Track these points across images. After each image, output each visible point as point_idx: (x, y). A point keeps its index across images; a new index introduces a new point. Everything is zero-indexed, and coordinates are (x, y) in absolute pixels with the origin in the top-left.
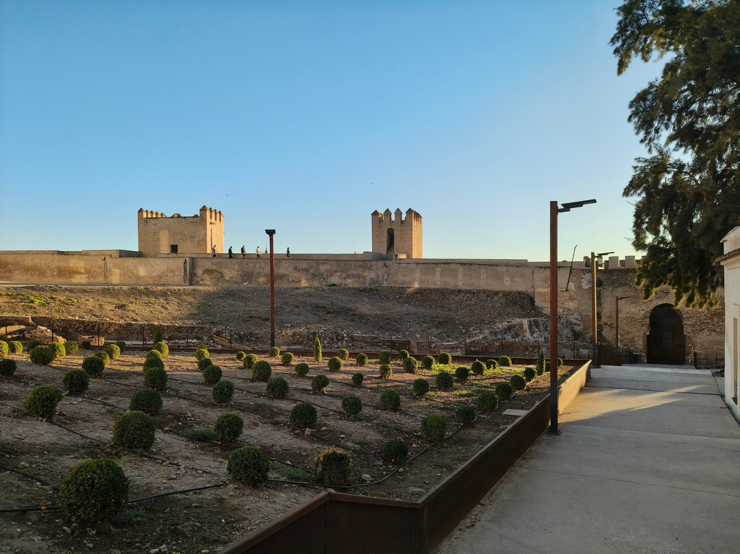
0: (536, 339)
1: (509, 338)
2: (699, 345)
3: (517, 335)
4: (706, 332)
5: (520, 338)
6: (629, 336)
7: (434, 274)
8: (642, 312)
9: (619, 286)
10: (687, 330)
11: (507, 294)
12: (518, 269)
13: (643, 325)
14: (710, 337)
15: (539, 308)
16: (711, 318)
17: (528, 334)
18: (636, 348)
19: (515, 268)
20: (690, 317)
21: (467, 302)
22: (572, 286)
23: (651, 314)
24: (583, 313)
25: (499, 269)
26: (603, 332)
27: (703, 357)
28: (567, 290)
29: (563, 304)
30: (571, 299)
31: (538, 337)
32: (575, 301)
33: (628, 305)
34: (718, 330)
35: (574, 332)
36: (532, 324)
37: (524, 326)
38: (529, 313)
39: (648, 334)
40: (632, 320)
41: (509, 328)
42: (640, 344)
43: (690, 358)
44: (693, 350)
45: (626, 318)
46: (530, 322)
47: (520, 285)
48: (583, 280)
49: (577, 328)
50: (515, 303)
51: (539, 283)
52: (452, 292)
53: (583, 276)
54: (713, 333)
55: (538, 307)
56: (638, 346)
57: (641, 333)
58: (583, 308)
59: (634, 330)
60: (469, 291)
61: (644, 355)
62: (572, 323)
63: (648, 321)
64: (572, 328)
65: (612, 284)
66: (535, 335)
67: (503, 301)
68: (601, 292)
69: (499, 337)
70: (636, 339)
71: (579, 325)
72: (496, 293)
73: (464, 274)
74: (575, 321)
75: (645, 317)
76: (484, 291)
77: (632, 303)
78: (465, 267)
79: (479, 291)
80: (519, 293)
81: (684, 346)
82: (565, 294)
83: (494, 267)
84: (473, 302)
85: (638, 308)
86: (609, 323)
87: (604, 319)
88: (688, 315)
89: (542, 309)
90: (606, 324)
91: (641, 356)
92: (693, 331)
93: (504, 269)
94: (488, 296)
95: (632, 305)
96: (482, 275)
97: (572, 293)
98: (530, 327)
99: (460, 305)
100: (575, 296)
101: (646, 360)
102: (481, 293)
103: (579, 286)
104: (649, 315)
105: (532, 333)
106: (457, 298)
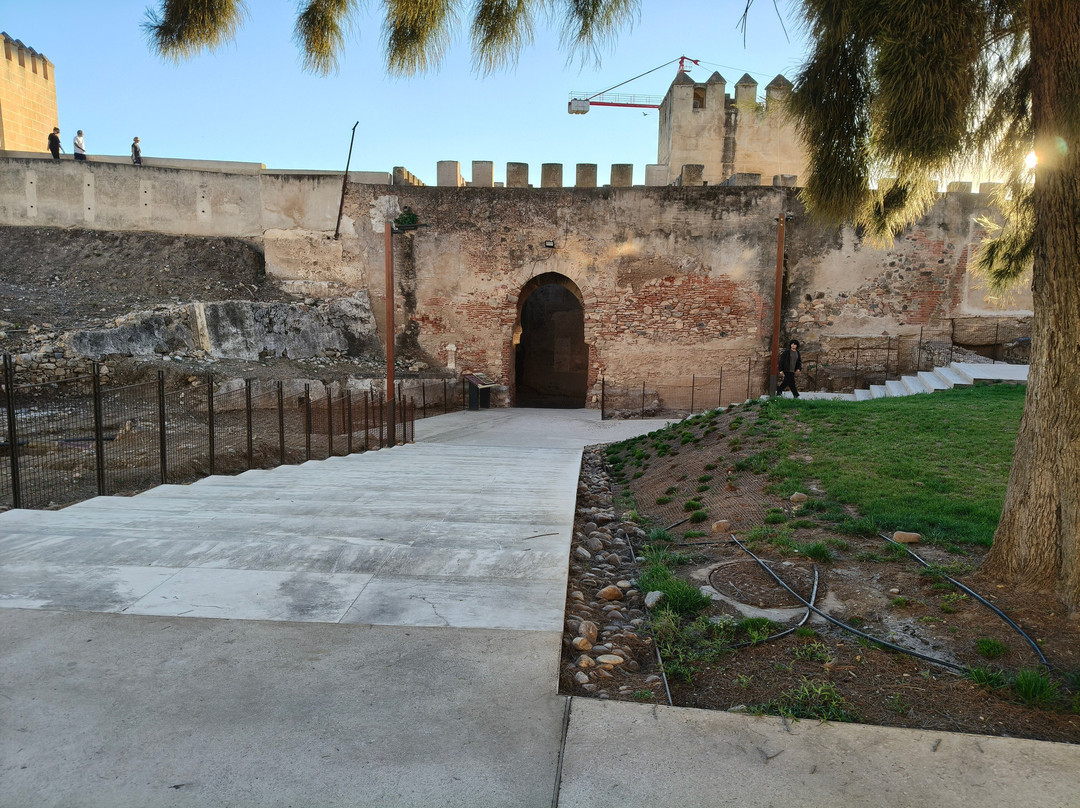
0: (232, 356)
1: (145, 352)
2: (612, 366)
3: (174, 344)
4: (627, 337)
5: (180, 354)
6: (475, 348)
7: (19, 188)
8: (502, 293)
9: (453, 228)
10: (590, 333)
11: (194, 243)
12: (230, 181)
13: (503, 322)
14: (633, 347)
15: (273, 279)
16: (639, 307)
17: (207, 342)
18: (488, 374)
19: (222, 180)
20: (598, 304)
21: (88, 262)
22: (348, 225)
23: (520, 296)
24: (374, 292)
25: (185, 179)
26: (420, 339)
27: (619, 391)
28: (337, 236)
29: (328, 269)
30: (347, 257)
31: (237, 350)
32: (356, 264)
33: (473, 274)
34: (650, 332)
35: (349, 336)
36: (221, 313)
37: (199, 321)
38: (240, 289)
39: (517, 341)
40: (479, 311)
41: (148, 326)
42: (497, 364)
43: (594, 394)
44: (600, 376)
45: (469, 306)
46: (214, 309)
47: (233, 224)
48: (372, 211)
49: (357, 328)
50: (210, 265)
51: (274, 217)
52: (55, 234)
53: (373, 202)
54: (641, 340)
55: (272, 277)
56: (493, 369)
57: (499, 340)
58: (373, 281)
59: (484, 332)
60: (102, 234)
61: (505, 388)
62: (344, 317)
63: (513, 312)
64: (346, 327)
65: (439, 223)
66: (228, 345)
67: (182, 258)
68: (415, 243)
69: (110, 350)
70: (490, 353)
71: (363, 321)
72: (170, 240)
73: (99, 191)
74: (355, 311)
75: (508, 304)
76: (142, 236)
77: (480, 271)
78: (100, 171)
79: (128, 235)
80: (228, 241)
81: (586, 369)
82: (334, 245)
83: (171, 176)
84: (102, 262)
85: (495, 282)
86: (432, 318)
87: (421, 308)
88: (594, 300)
89: (281, 280)
90: (425, 319)
91: (498, 391)
92: (602, 334)
93: (197, 180)
94: (147, 247)
95: (482, 275)
96: (142, 195)
97: (349, 244)
98: (214, 322)
99: (65, 268)
100: (357, 251)
101: (507, 401)
102: (133, 240)
103: (364, 227)
104: (516, 299)
105: (219, 339)
106: (64, 251)
